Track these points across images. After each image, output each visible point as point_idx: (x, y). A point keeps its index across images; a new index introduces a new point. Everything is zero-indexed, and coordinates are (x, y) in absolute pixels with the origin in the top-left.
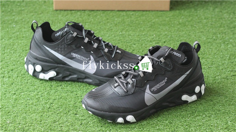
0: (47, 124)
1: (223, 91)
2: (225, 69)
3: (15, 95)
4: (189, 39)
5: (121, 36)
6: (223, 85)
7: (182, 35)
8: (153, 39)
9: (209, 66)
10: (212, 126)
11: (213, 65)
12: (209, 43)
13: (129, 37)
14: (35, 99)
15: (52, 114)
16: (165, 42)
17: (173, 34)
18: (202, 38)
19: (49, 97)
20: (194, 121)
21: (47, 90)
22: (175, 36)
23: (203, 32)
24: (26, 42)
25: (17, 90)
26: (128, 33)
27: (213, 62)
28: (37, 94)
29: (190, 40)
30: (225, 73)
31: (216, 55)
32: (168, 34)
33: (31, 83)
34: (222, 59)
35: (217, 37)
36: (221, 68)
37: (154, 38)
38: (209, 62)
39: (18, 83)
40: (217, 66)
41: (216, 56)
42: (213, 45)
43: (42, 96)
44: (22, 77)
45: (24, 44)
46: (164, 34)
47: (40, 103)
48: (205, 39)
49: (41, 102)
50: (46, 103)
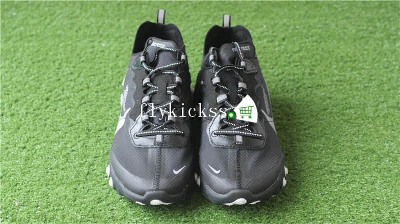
0: (87, 206)
1: (393, 132)
2: (393, 89)
3: (25, 150)
4: (326, 32)
6: (391, 121)
7: (313, 24)
8: (263, 35)
9: (366, 83)
10: (378, 201)
11: (372, 82)
12: (362, 40)
14: (61, 157)
15: (94, 185)
16: (284, 39)
17: (297, 22)
18: (350, 29)
19: (85, 153)
20: (346, 192)
21: (81, 139)
22: (302, 26)
23: (351, 18)
24: (37, 44)
25: (28, 140)
27: (372, 76)
28: (64, 146)
29: (328, 33)
30: (394, 97)
31: (376, 62)
32: (288, 23)
33: (52, 125)
34: (388, 70)
35: (376, 27)
36: (386, 88)
37: (263, 32)
38: (365, 76)
39: (28, 127)
40: (379, 83)
41: (376, 65)
42: (369, 43)
43: (73, 151)
44: (34, 115)
45: (35, 50)
46: (281, 23)
47: (70, 164)
48: (354, 31)
49: (72, 162)
50: (82, 164)
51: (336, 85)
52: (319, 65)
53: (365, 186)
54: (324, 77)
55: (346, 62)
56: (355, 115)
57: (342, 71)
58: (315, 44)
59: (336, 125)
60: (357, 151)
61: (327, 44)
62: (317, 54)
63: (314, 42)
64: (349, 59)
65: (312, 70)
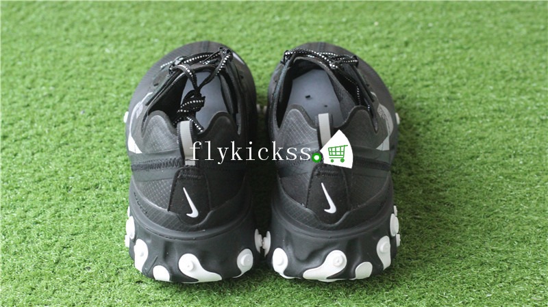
4: (478, 32)
5: (277, 27)
7: (457, 19)
8: (373, 36)
9: (543, 115)
12: (538, 46)
13: (301, 30)
16: (407, 44)
17: (429, 17)
18: (517, 28)
20: (506, 299)
21: (52, 202)
22: (437, 23)
23: (519, 11)
26: (297, 18)
28: (23, 215)
29: (481, 35)
32: (415, 19)
37: (374, 33)
43: (37, 223)
46: (404, 18)
48: (524, 31)
51: (493, 117)
52: (464, 85)
53: (540, 289)
54: (472, 104)
55: (510, 80)
56: (523, 167)
57: (502, 94)
58: (459, 51)
59: (492, 184)
60: (527, 227)
61: (479, 51)
62: (462, 68)
63: (457, 48)
64: (515, 76)
65: (452, 93)
